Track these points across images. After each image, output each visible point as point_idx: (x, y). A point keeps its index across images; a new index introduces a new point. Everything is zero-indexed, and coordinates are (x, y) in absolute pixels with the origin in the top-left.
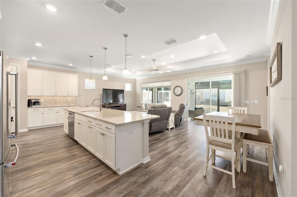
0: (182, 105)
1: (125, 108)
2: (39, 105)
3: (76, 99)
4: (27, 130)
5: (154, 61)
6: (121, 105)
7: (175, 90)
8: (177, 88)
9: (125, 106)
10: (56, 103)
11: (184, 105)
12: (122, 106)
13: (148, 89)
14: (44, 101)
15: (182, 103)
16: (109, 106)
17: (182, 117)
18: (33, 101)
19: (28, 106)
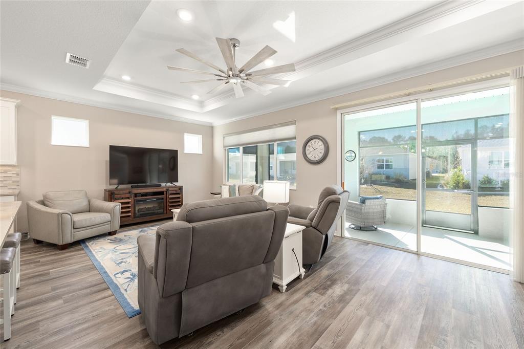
0: (329, 192)
1: (179, 198)
3: (18, 175)
5: (234, 45)
6: (167, 190)
7: (307, 148)
8: (312, 141)
9: (179, 191)
11: (334, 193)
12: (170, 192)
13: (241, 149)
15: (329, 186)
16: (130, 193)
17: (330, 233)
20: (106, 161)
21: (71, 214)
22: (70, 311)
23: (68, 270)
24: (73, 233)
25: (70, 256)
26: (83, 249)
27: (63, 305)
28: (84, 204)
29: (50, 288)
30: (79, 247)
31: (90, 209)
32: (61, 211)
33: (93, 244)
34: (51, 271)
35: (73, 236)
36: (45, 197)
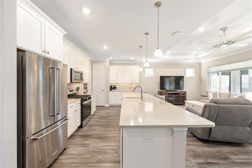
1: (185, 96)
2: (116, 89)
4: (108, 106)
5: (224, 30)
6: (180, 93)
9: (185, 94)
10: (125, 88)
12: (181, 94)
13: (220, 73)
14: (119, 86)
16: (166, 93)
18: (113, 87)
19: (111, 90)
20: (159, 81)
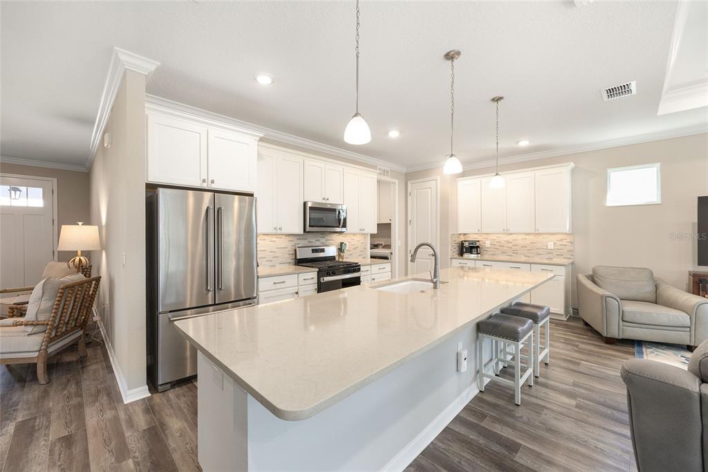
2: (478, 253)
14: (490, 244)
18: (466, 244)
19: (461, 254)
20: (694, 224)
21: (619, 300)
22: (576, 420)
23: (600, 372)
24: (621, 326)
25: (612, 355)
26: (634, 354)
27: (574, 409)
28: (648, 289)
29: (572, 381)
30: (631, 349)
31: (657, 299)
32: (607, 293)
33: (652, 352)
34: (583, 362)
35: (621, 330)
36: (594, 271)
